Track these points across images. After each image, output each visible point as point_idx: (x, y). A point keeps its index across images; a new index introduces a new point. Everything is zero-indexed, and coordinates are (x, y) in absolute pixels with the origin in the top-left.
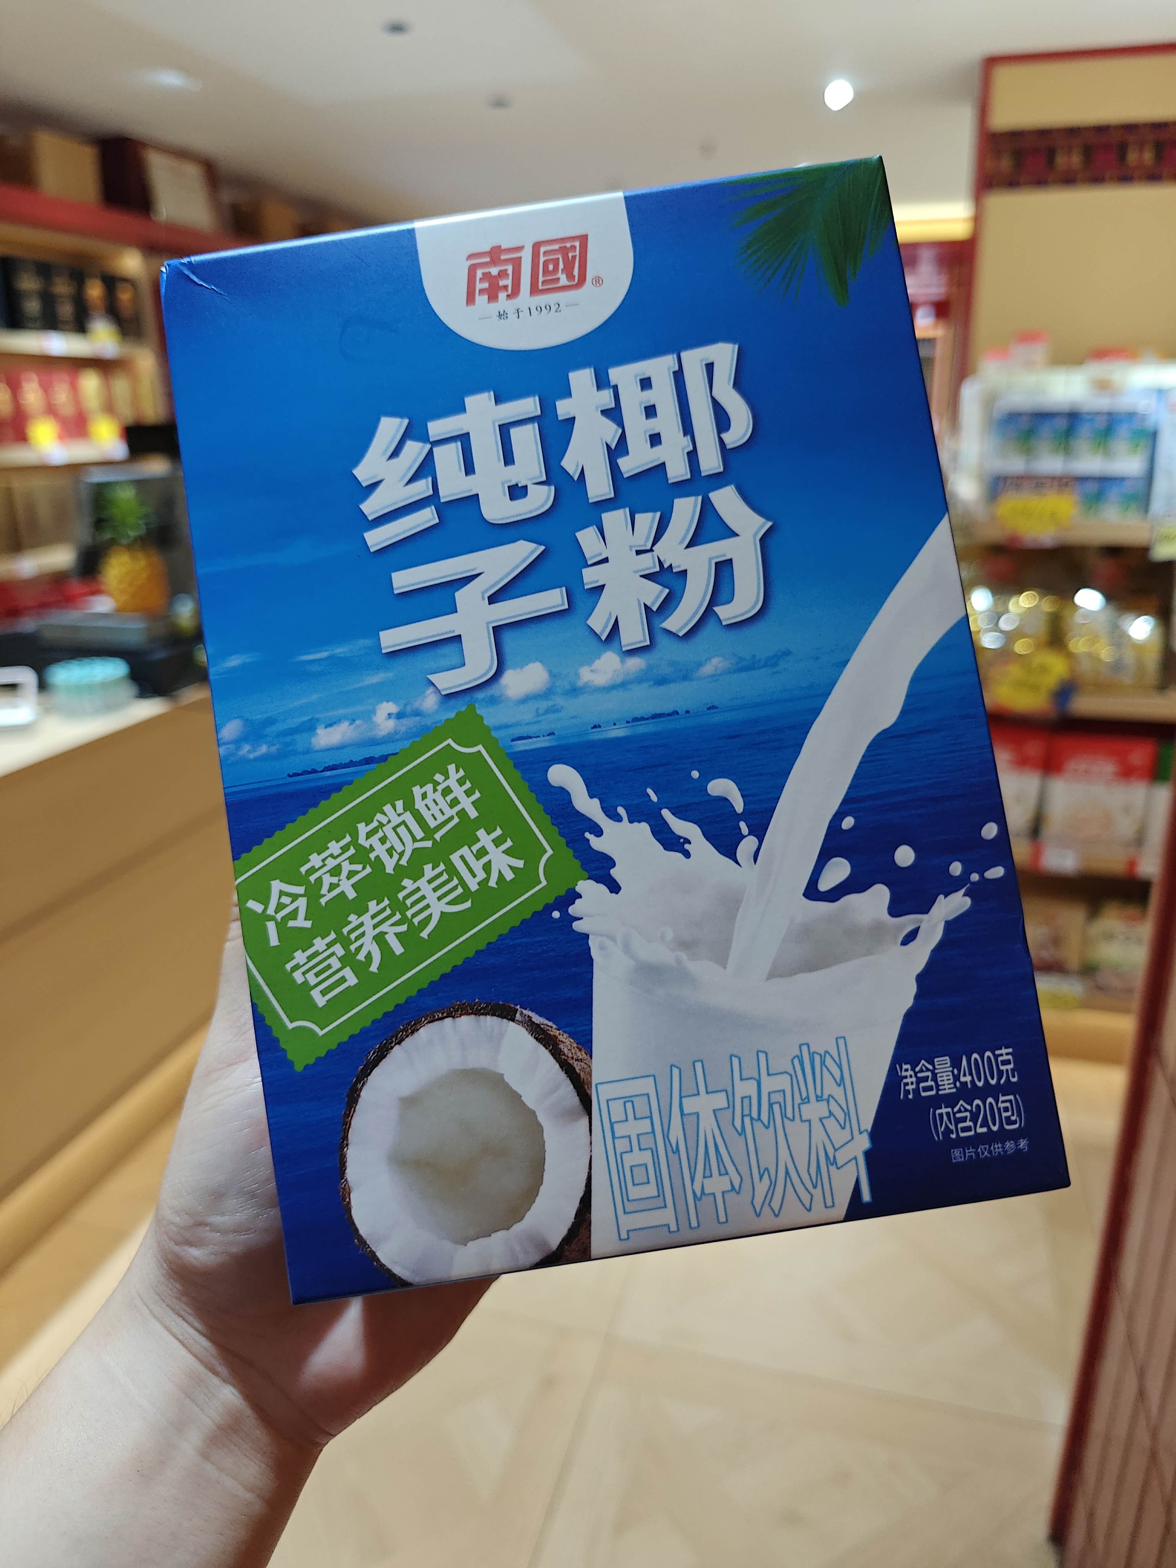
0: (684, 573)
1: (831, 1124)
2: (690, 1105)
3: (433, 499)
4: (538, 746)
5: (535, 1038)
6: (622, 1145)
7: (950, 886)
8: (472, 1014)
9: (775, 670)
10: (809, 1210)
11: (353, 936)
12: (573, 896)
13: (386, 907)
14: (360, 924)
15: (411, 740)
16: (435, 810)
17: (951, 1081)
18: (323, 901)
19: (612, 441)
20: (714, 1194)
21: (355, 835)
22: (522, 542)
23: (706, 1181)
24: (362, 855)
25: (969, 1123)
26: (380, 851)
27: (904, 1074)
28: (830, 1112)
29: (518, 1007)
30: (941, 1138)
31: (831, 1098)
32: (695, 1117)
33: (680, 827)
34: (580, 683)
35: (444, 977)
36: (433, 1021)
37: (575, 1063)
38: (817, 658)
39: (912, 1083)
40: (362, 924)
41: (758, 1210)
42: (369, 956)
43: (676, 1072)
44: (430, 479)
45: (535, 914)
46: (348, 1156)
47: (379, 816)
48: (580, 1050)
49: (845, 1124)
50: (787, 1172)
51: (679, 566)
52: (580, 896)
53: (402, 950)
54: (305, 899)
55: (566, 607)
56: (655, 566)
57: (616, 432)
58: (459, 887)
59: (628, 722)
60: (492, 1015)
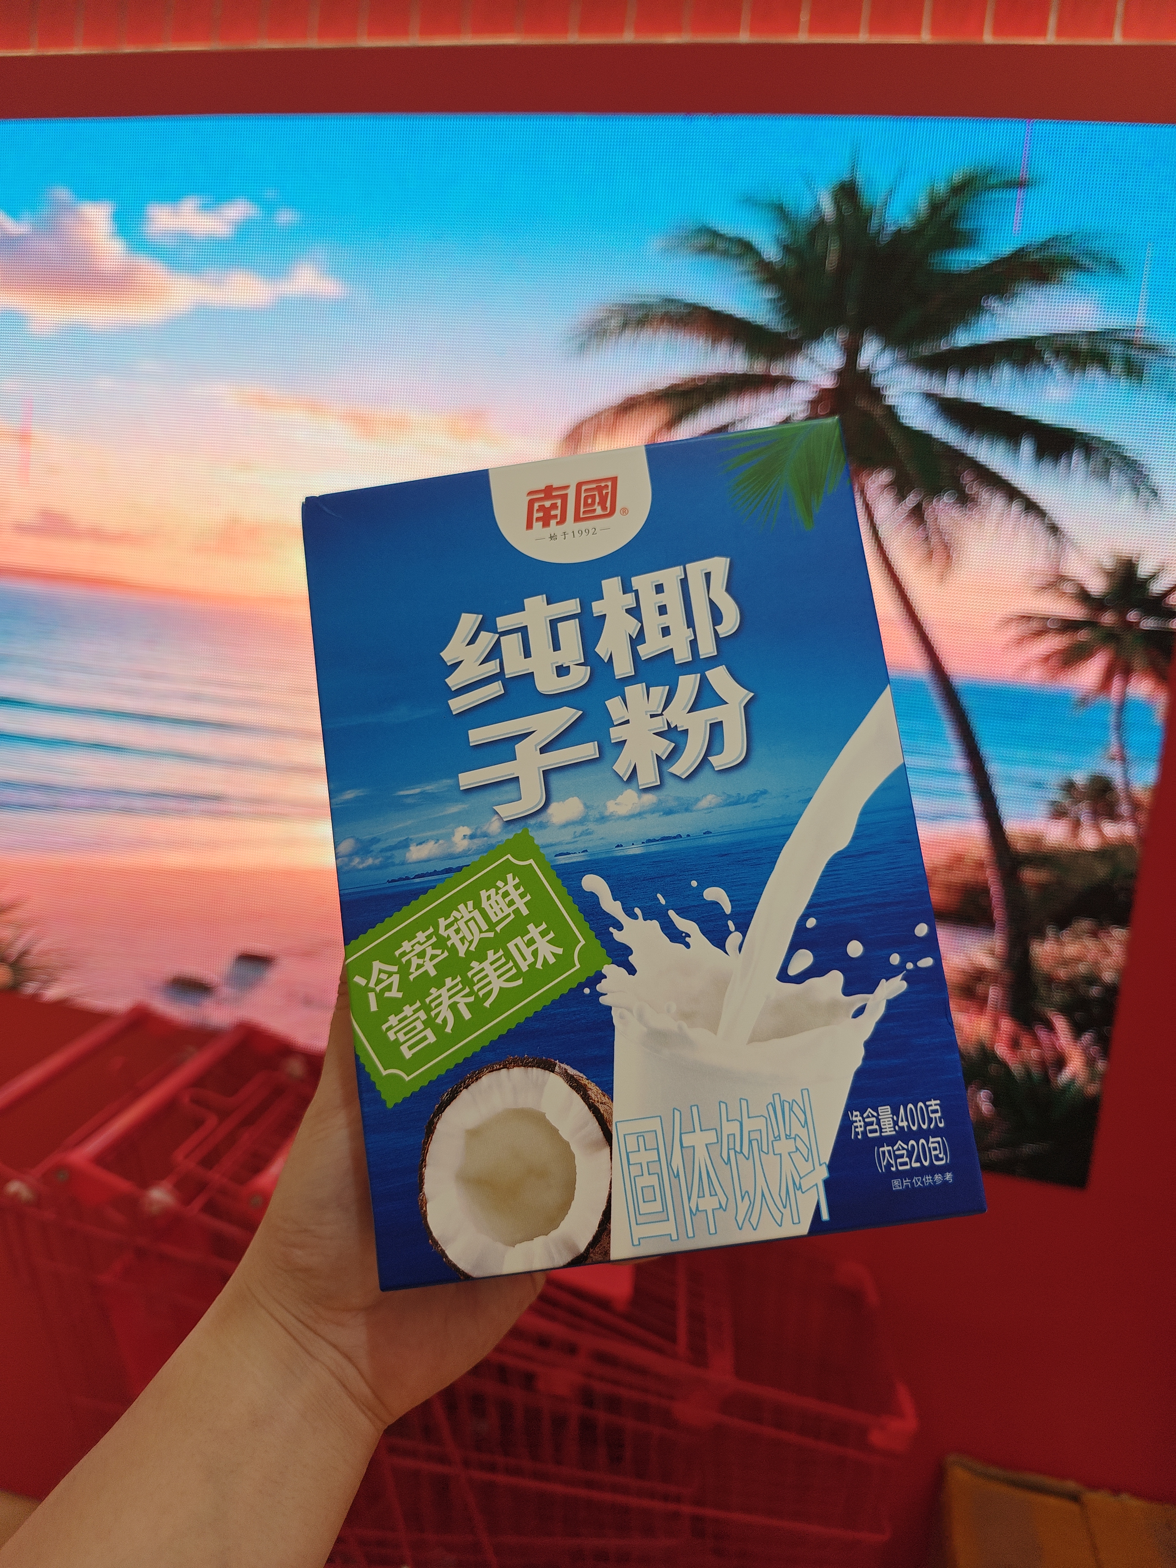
0: (686, 731)
1: (797, 1157)
2: (688, 1140)
3: (499, 676)
4: (575, 860)
5: (569, 1085)
6: (635, 1170)
7: (891, 972)
8: (522, 1066)
9: (755, 804)
10: (780, 1226)
11: (433, 1005)
12: (600, 977)
13: (458, 982)
14: (438, 996)
15: (479, 856)
16: (496, 908)
17: (892, 1125)
18: (411, 977)
19: (633, 633)
20: (706, 1211)
21: (436, 927)
22: (565, 707)
23: (699, 1199)
24: (441, 943)
25: (906, 1159)
26: (455, 939)
27: (854, 1119)
28: (796, 1147)
29: (557, 1061)
30: (884, 1171)
31: (797, 1137)
32: (692, 1148)
33: (683, 924)
34: (607, 813)
35: (501, 1037)
36: (492, 1071)
37: (600, 1105)
38: (788, 796)
39: (861, 1127)
40: (440, 996)
41: (740, 1226)
42: (445, 1020)
43: (677, 1114)
44: (498, 660)
45: (571, 990)
46: (425, 1174)
47: (455, 913)
48: (604, 1096)
49: (808, 1158)
50: (763, 1195)
51: (683, 726)
52: (605, 977)
53: (470, 1016)
54: (398, 975)
55: (598, 756)
56: (664, 727)
57: (637, 625)
58: (514, 968)
59: (643, 843)
60: (538, 1067)
